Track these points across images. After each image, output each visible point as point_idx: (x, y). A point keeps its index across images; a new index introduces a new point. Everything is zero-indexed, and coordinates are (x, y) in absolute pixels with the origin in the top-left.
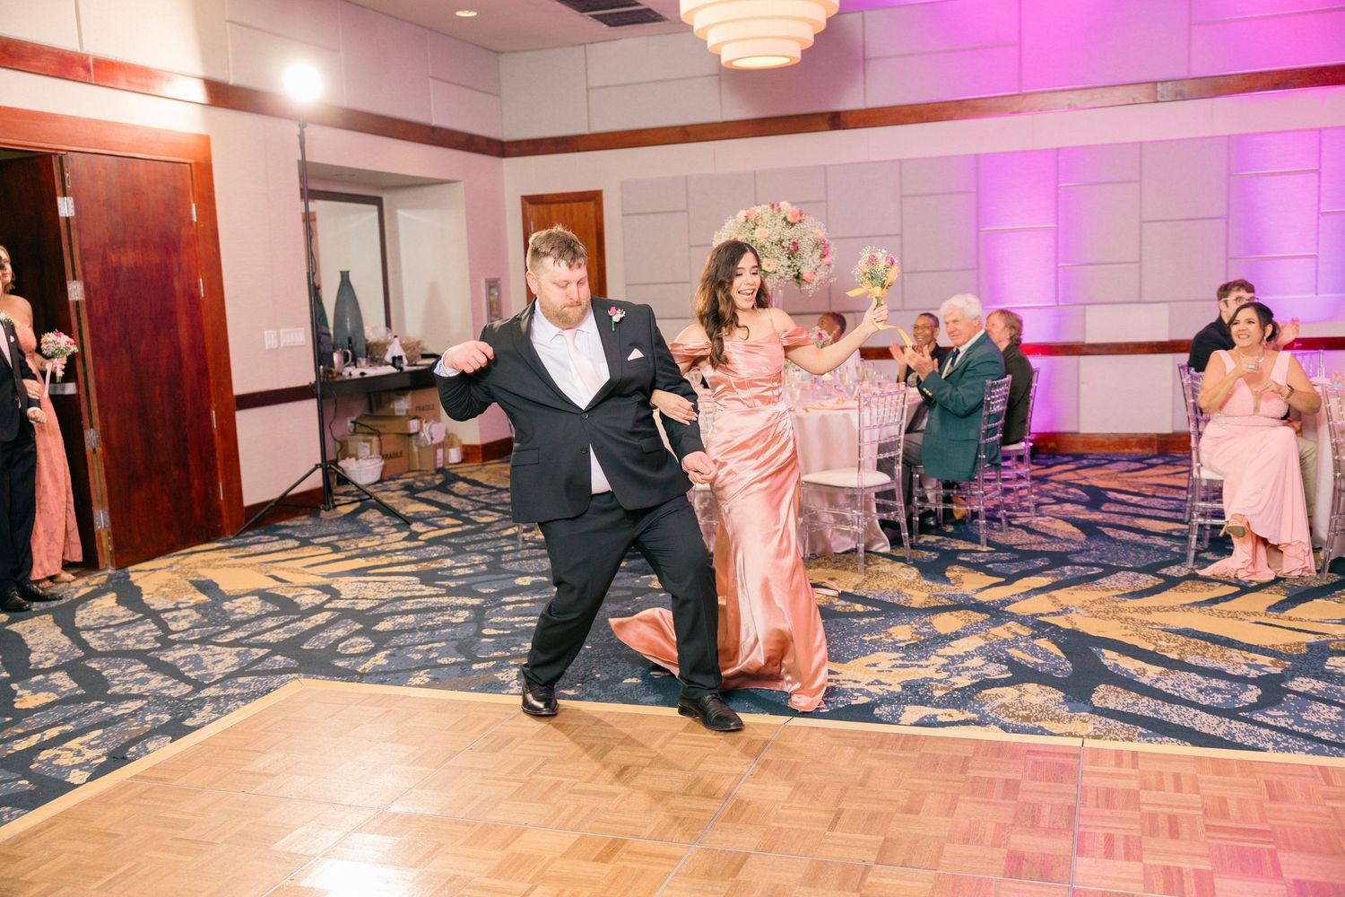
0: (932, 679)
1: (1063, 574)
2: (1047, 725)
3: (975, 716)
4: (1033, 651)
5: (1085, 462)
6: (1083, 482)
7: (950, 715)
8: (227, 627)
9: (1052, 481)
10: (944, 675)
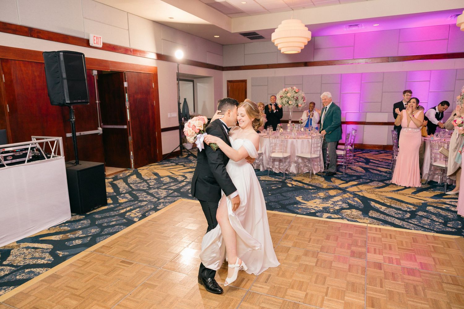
0: (330, 207)
1: (360, 181)
2: (358, 220)
3: (341, 217)
4: (354, 201)
5: (364, 151)
6: (364, 157)
7: (335, 216)
8: (163, 185)
9: (356, 156)
10: (332, 206)
